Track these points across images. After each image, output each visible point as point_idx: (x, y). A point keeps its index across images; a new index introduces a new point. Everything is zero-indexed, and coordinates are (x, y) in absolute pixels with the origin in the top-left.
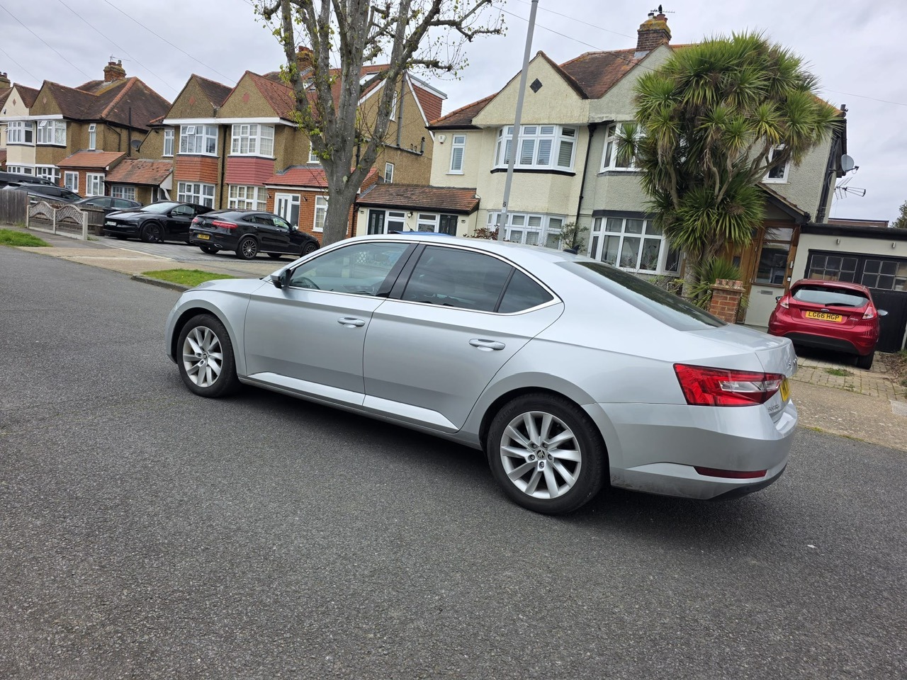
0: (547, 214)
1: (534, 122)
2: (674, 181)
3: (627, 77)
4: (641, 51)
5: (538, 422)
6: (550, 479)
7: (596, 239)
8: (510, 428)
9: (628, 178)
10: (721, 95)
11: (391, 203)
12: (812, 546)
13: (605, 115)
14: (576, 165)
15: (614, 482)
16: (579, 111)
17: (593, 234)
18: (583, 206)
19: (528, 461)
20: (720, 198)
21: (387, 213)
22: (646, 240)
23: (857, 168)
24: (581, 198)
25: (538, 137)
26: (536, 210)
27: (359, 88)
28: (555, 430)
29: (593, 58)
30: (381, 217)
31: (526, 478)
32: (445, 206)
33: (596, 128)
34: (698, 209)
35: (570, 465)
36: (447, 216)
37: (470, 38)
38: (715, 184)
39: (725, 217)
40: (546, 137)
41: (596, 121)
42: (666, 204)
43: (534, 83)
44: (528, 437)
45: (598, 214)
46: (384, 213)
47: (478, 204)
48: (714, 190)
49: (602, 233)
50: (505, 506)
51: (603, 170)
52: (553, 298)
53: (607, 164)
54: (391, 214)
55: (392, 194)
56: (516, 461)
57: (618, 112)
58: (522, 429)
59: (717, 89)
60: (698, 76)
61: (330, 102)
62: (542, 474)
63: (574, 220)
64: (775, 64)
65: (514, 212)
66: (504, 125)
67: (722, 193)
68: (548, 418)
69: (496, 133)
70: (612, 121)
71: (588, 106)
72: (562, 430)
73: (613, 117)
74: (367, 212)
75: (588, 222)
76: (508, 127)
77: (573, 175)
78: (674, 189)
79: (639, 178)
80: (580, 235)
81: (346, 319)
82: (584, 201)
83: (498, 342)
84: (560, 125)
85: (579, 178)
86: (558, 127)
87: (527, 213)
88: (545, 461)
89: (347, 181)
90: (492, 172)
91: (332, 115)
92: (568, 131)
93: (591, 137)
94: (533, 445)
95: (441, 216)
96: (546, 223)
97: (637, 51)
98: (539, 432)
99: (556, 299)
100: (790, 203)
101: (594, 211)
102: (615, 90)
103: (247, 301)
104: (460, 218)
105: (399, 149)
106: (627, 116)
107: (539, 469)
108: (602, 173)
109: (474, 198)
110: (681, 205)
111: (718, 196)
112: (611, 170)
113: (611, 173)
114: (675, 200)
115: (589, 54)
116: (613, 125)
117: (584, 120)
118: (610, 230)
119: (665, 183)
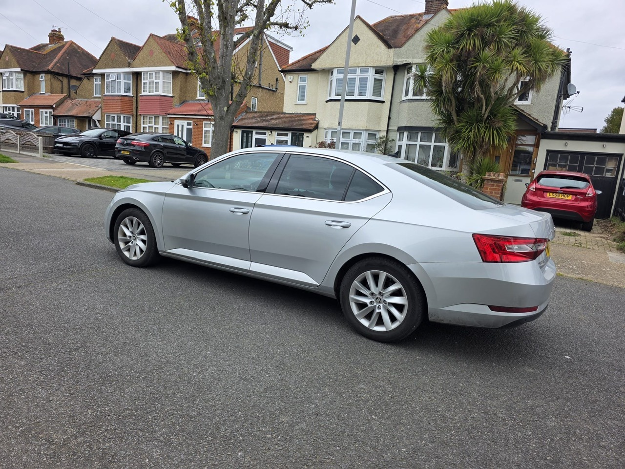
0: (366, 130)
1: (355, 65)
2: (454, 104)
3: (419, 32)
4: (428, 14)
5: (376, 278)
6: (386, 317)
7: (400, 147)
8: (356, 283)
9: (421, 103)
10: (485, 43)
11: (257, 125)
12: (568, 357)
13: (405, 60)
14: (385, 95)
15: (431, 318)
16: (386, 57)
17: (398, 143)
18: (391, 124)
19: (370, 306)
20: (486, 115)
21: (254, 132)
22: (435, 146)
23: (578, 92)
24: (389, 118)
25: (358, 75)
26: (358, 128)
27: (233, 43)
28: (388, 283)
29: (394, 20)
30: (250, 135)
31: (368, 317)
32: (295, 126)
33: (398, 69)
34: (471, 124)
35: (399, 307)
36: (296, 133)
37: (310, 6)
38: (482, 106)
39: (489, 129)
40: (364, 75)
41: (398, 64)
42: (448, 121)
43: (354, 38)
44: (369, 288)
45: (401, 130)
46: (252, 132)
47: (318, 124)
48: (482, 111)
49: (404, 143)
50: (354, 337)
51: (404, 98)
52: (384, 189)
53: (407, 94)
54: (257, 133)
55: (257, 119)
56: (361, 306)
57: (413, 58)
58: (364, 283)
59: (483, 39)
60: (470, 30)
61: (213, 54)
62: (380, 314)
63: (384, 134)
64: (523, 20)
65: (343, 129)
66: (334, 68)
67: (487, 112)
68: (383, 275)
69: (329, 74)
70: (410, 64)
71: (393, 53)
72: (393, 283)
73: (410, 61)
74: (240, 132)
75: (394, 135)
76: (337, 69)
77: (383, 102)
78: (454, 110)
79: (430, 103)
80: (389, 144)
81: (235, 208)
82: (391, 120)
83: (346, 222)
84: (373, 67)
85: (387, 104)
86: (372, 68)
87: (352, 130)
88: (381, 305)
89: (227, 110)
90: (327, 102)
91: (215, 63)
92: (379, 71)
93: (395, 74)
94: (372, 294)
95: (292, 133)
96: (365, 138)
97: (425, 14)
98: (377, 285)
99: (386, 191)
100: (534, 118)
101: (399, 127)
102: (411, 42)
103: (163, 197)
104: (305, 135)
105: (260, 87)
106: (419, 60)
107: (377, 311)
108: (404, 101)
109: (315, 120)
110: (459, 121)
111: (484, 114)
112: (410, 98)
113: (410, 100)
114: (455, 118)
115: (391, 17)
116: (410, 66)
117: (390, 63)
118: (410, 140)
119: (448, 106)
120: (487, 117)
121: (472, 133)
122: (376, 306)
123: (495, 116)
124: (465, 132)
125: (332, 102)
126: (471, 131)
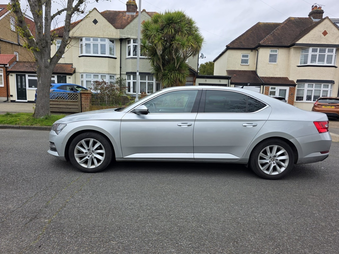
0: (108, 74)
1: (97, 36)
2: (161, 61)
5: (271, 149)
7: (129, 83)
8: (261, 153)
11: (29, 70)
13: (126, 36)
14: (117, 55)
16: (117, 34)
17: (127, 81)
18: (122, 71)
20: (177, 67)
21: (27, 75)
22: (148, 83)
23: (205, 57)
24: (121, 67)
25: (99, 42)
26: (103, 73)
27: (51, 18)
28: (278, 150)
29: (110, 13)
30: (23, 77)
31: (268, 169)
32: (58, 71)
33: (122, 40)
34: (171, 71)
35: (284, 161)
36: (61, 76)
38: (175, 62)
39: (180, 74)
40: (103, 43)
41: (123, 38)
42: (158, 69)
43: (94, 21)
44: (267, 155)
45: (128, 74)
46: (25, 76)
47: (75, 70)
48: (175, 65)
49: (132, 81)
51: (128, 57)
53: (129, 54)
54: (29, 76)
55: (27, 67)
56: (264, 164)
57: (131, 35)
58: (265, 152)
59: (175, 30)
60: (169, 24)
63: (119, 76)
65: (93, 73)
66: (83, 37)
67: (178, 66)
68: (276, 147)
69: (79, 40)
70: (129, 38)
71: (119, 32)
72: (280, 150)
73: (129, 36)
74: (14, 75)
75: (125, 77)
76: (85, 38)
77: (116, 58)
78: (161, 64)
80: (123, 82)
82: (122, 69)
84: (108, 38)
85: (118, 60)
86: (107, 39)
87: (100, 74)
90: (79, 57)
91: (40, 29)
92: (112, 41)
93: (121, 44)
94: (270, 157)
95: (57, 76)
96: (108, 78)
97: (127, 12)
98: (271, 152)
99: (267, 106)
100: (193, 69)
101: (127, 73)
102: (128, 26)
104: (68, 77)
105: (20, 45)
106: (135, 36)
108: (128, 58)
109: (73, 68)
110: (165, 70)
111: (176, 67)
112: (132, 57)
113: (132, 58)
114: (162, 68)
115: (108, 11)
116: (129, 39)
117: (118, 37)
118: (134, 80)
119: (159, 62)
120: (178, 68)
121: (172, 76)
122: (272, 163)
123: (181, 67)
124: (169, 75)
125: (84, 57)
126: (171, 75)
